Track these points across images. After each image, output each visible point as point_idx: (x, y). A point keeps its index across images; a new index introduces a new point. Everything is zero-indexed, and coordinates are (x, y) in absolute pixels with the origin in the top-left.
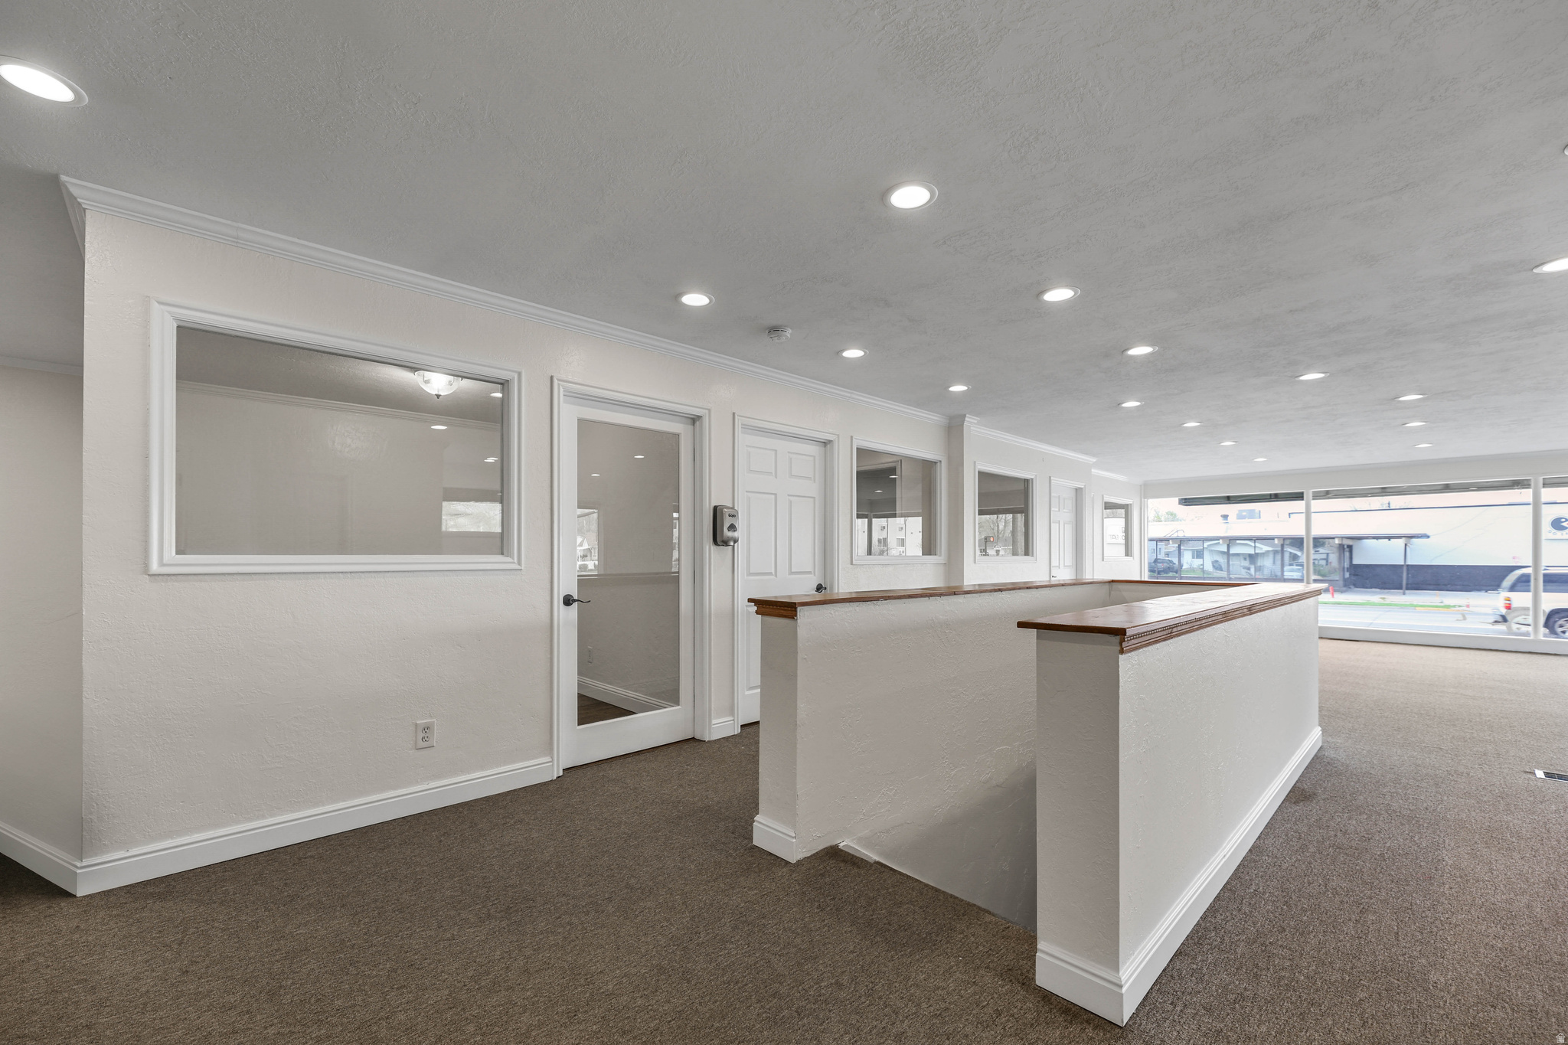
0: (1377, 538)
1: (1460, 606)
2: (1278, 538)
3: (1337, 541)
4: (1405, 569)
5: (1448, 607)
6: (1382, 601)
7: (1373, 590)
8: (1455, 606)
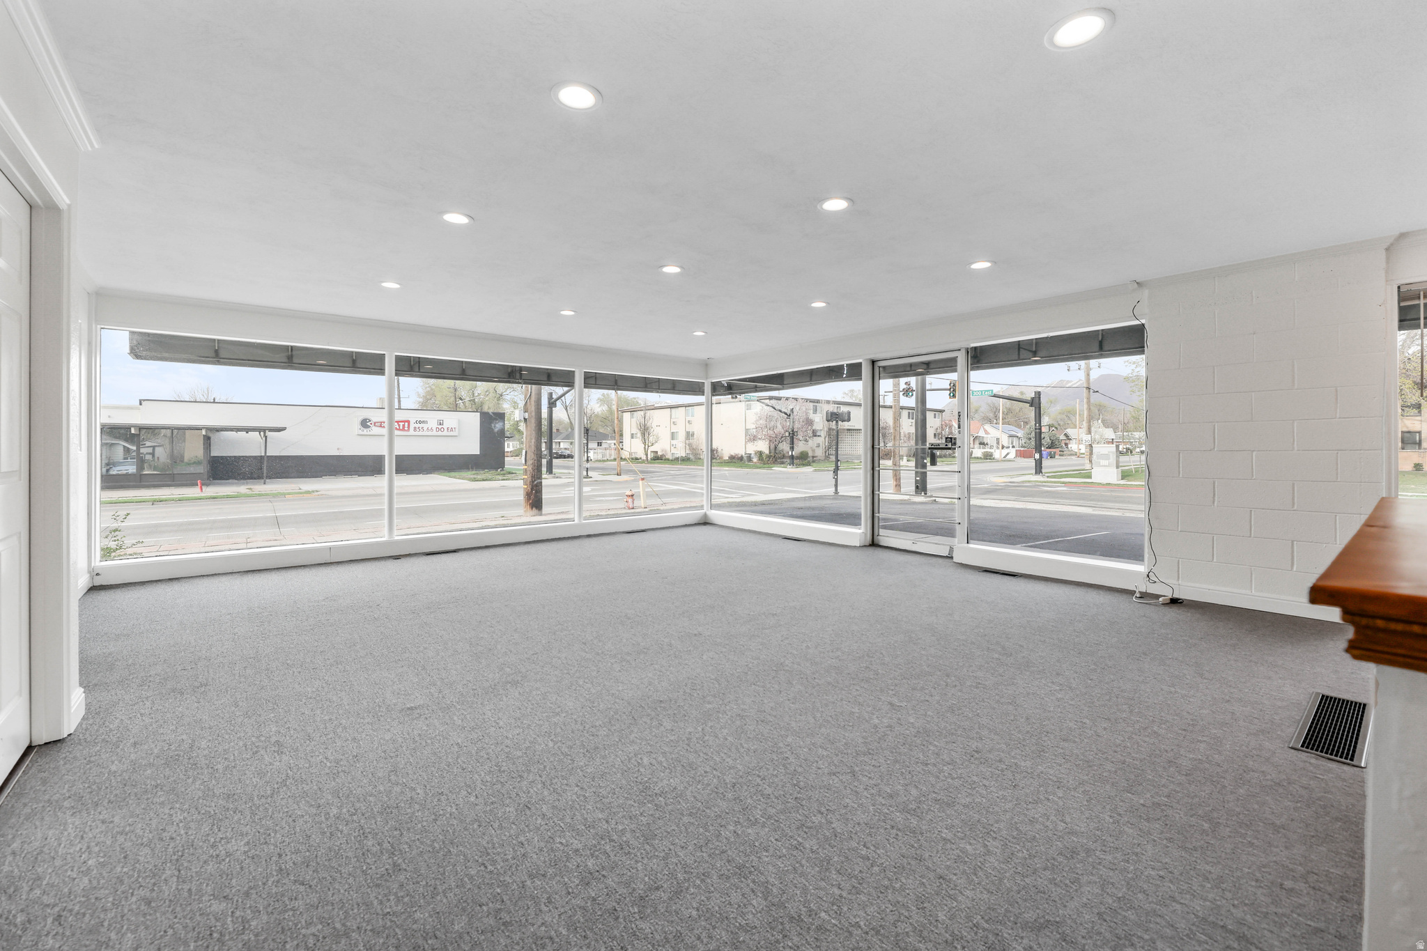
0: (238, 429)
1: (317, 491)
2: (135, 426)
3: (204, 432)
4: (265, 458)
5: (308, 492)
6: (249, 492)
7: (230, 481)
8: (313, 491)
